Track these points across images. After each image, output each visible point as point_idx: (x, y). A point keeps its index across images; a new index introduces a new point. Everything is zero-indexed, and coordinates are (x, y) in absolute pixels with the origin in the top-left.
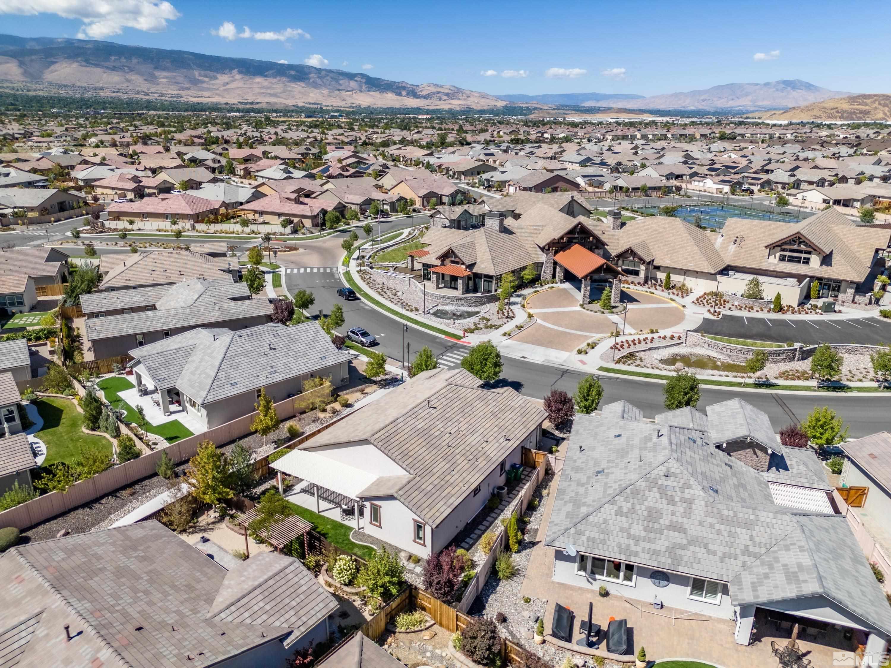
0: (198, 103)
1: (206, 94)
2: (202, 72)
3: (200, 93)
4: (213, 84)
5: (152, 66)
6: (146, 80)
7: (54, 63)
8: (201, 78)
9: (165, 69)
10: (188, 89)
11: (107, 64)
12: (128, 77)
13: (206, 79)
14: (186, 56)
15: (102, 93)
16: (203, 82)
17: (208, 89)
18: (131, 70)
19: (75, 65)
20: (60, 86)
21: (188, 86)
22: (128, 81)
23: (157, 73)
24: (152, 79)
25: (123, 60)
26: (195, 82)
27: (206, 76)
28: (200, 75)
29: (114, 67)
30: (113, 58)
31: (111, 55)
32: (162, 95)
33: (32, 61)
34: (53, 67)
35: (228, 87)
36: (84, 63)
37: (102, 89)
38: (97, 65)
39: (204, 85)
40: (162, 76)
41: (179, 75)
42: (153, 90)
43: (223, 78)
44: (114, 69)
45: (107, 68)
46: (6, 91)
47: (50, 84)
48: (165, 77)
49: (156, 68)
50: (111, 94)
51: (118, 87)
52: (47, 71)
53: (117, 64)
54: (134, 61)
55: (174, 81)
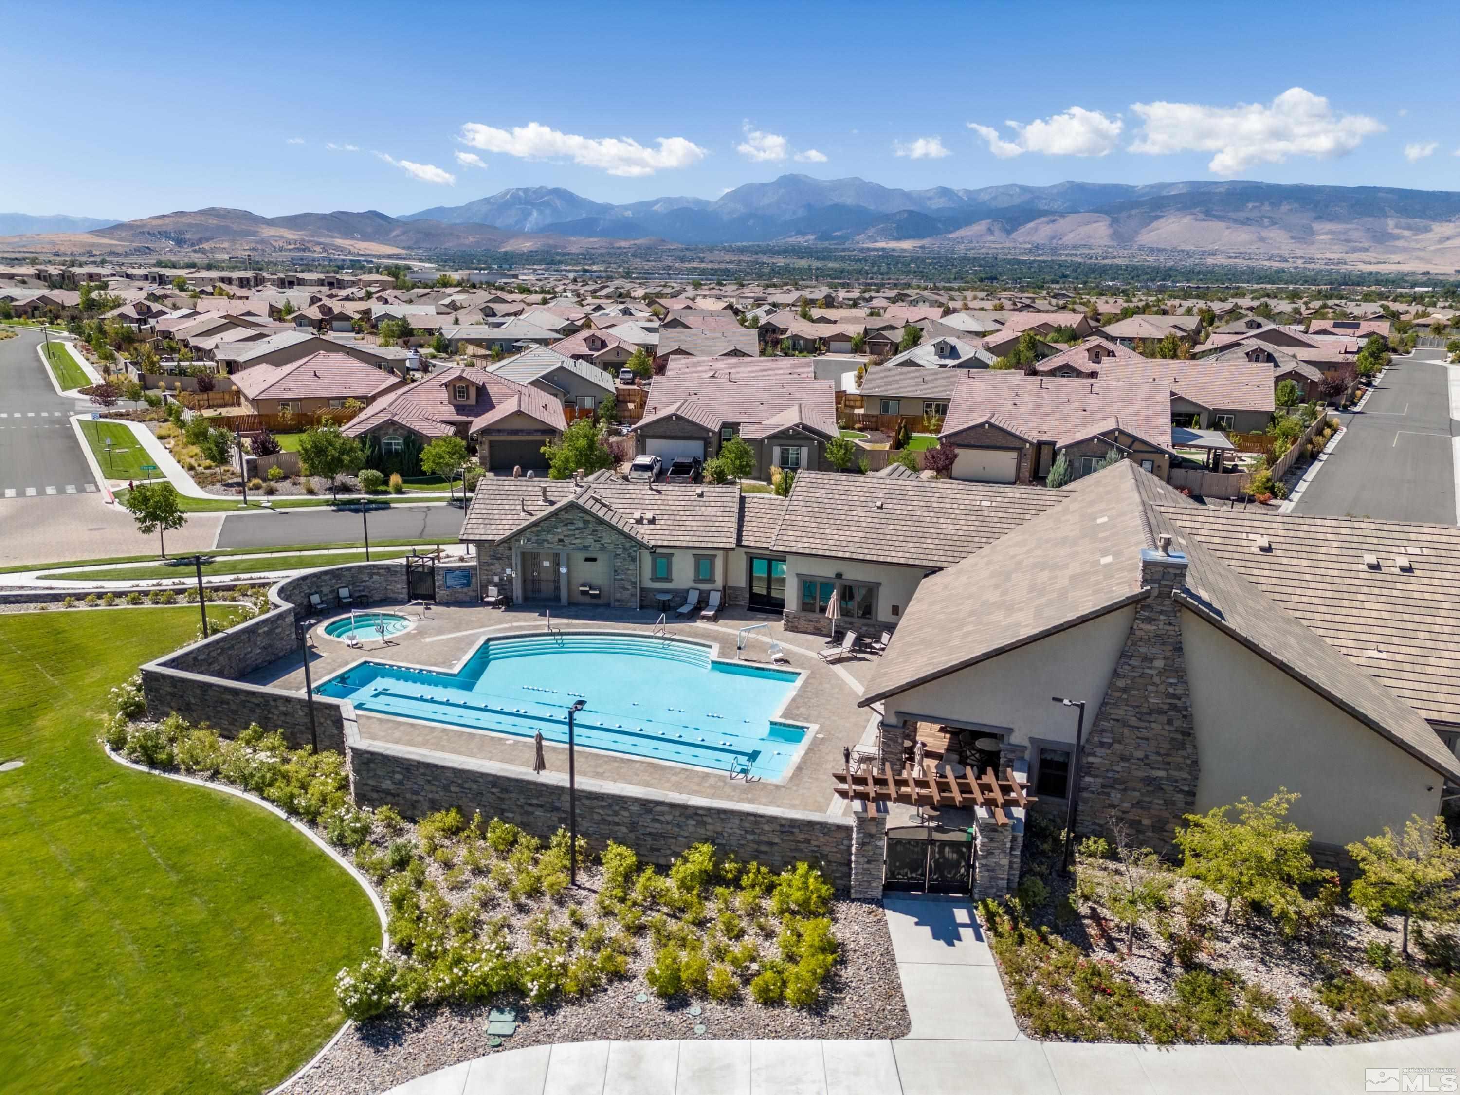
0: (1371, 273)
1: (1396, 257)
2: (1403, 221)
3: (1383, 257)
4: (1417, 241)
5: (1314, 215)
6: (1292, 238)
7: (1157, 218)
8: (1397, 231)
9: (1331, 219)
10: (1366, 250)
11: (1241, 215)
12: (1265, 233)
13: (1407, 233)
14: (1381, 194)
15: (1210, 261)
16: (1398, 238)
17: (1405, 250)
18: (1274, 223)
19: (1187, 220)
20: (1152, 250)
21: (1366, 245)
22: (1262, 240)
23: (1316, 226)
24: (1305, 235)
25: (1267, 207)
26: (1381, 238)
27: (1409, 228)
28: (1397, 226)
29: (1248, 219)
30: (1250, 205)
31: (1248, 201)
32: (1312, 260)
33: (1129, 217)
34: (1155, 224)
35: (1448, 244)
36: (1201, 216)
37: (1213, 253)
38: (1219, 218)
39: (1400, 243)
40: (1324, 231)
41: (1355, 230)
42: (1299, 253)
43: (1441, 229)
44: (1246, 222)
45: (1235, 221)
46: (1076, 259)
47: (1141, 248)
48: (1330, 232)
49: (1319, 218)
50: (1226, 262)
51: (1242, 250)
52: (1144, 231)
53: (1255, 214)
54: (1285, 208)
55: (1343, 237)
